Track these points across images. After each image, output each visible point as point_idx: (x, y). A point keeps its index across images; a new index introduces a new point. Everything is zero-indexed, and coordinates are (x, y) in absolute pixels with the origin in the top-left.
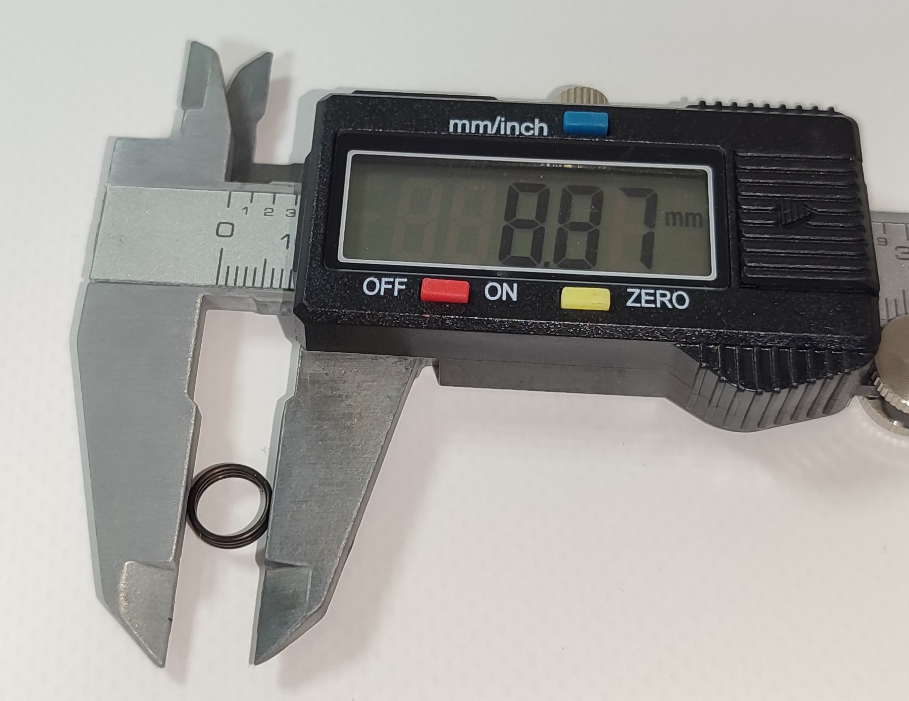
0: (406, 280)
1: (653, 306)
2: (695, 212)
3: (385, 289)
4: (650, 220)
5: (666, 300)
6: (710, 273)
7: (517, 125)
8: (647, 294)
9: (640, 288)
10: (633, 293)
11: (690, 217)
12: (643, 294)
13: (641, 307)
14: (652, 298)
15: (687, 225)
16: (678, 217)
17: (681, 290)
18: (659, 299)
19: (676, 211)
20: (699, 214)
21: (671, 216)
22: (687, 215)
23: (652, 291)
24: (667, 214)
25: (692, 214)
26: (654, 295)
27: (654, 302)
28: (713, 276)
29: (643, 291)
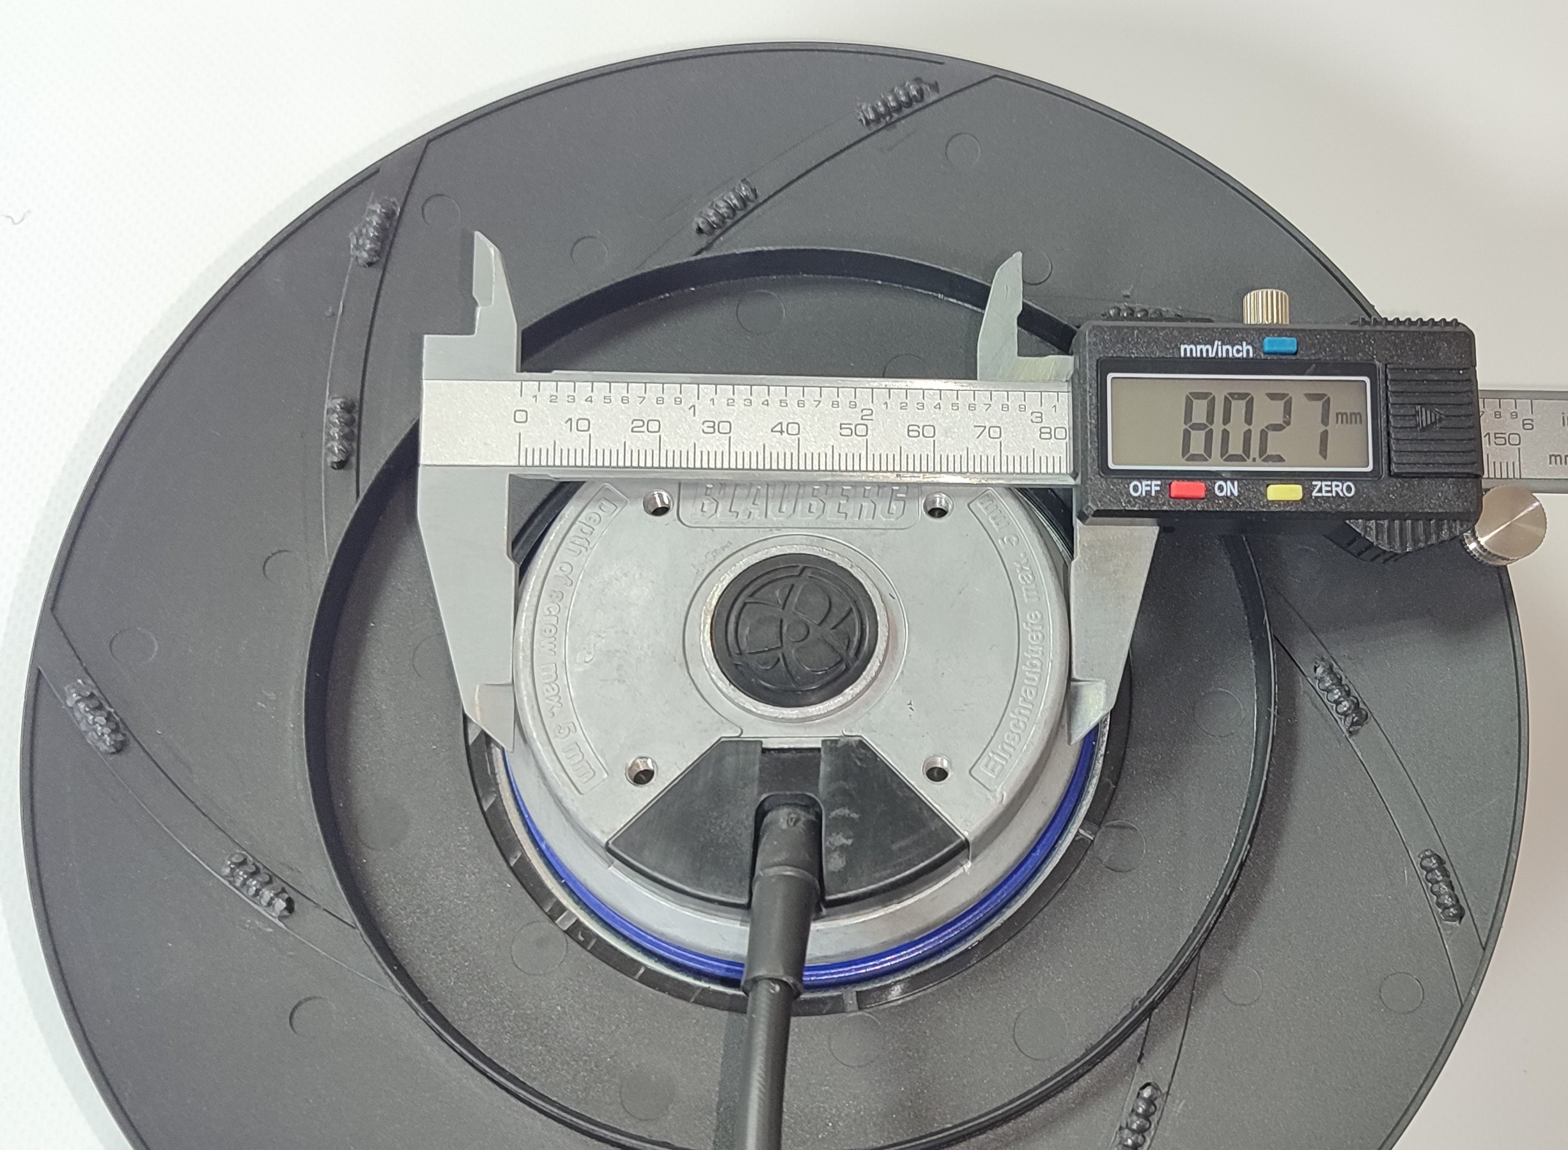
0: (1159, 482)
1: (1330, 495)
2: (1357, 412)
3: (1146, 491)
4: (1325, 421)
5: (1338, 490)
6: (1368, 466)
7: (1229, 347)
8: (1326, 486)
9: (1321, 481)
10: (1316, 485)
11: (1353, 417)
12: (1323, 486)
13: (1323, 497)
14: (1329, 489)
15: (1351, 422)
16: (1344, 416)
17: (1350, 481)
18: (1334, 489)
19: (1343, 411)
20: (1359, 413)
21: (1340, 417)
22: (1351, 414)
23: (1329, 483)
24: (1337, 415)
25: (1354, 413)
26: (1331, 486)
27: (1331, 491)
28: (1370, 468)
29: (1324, 483)
